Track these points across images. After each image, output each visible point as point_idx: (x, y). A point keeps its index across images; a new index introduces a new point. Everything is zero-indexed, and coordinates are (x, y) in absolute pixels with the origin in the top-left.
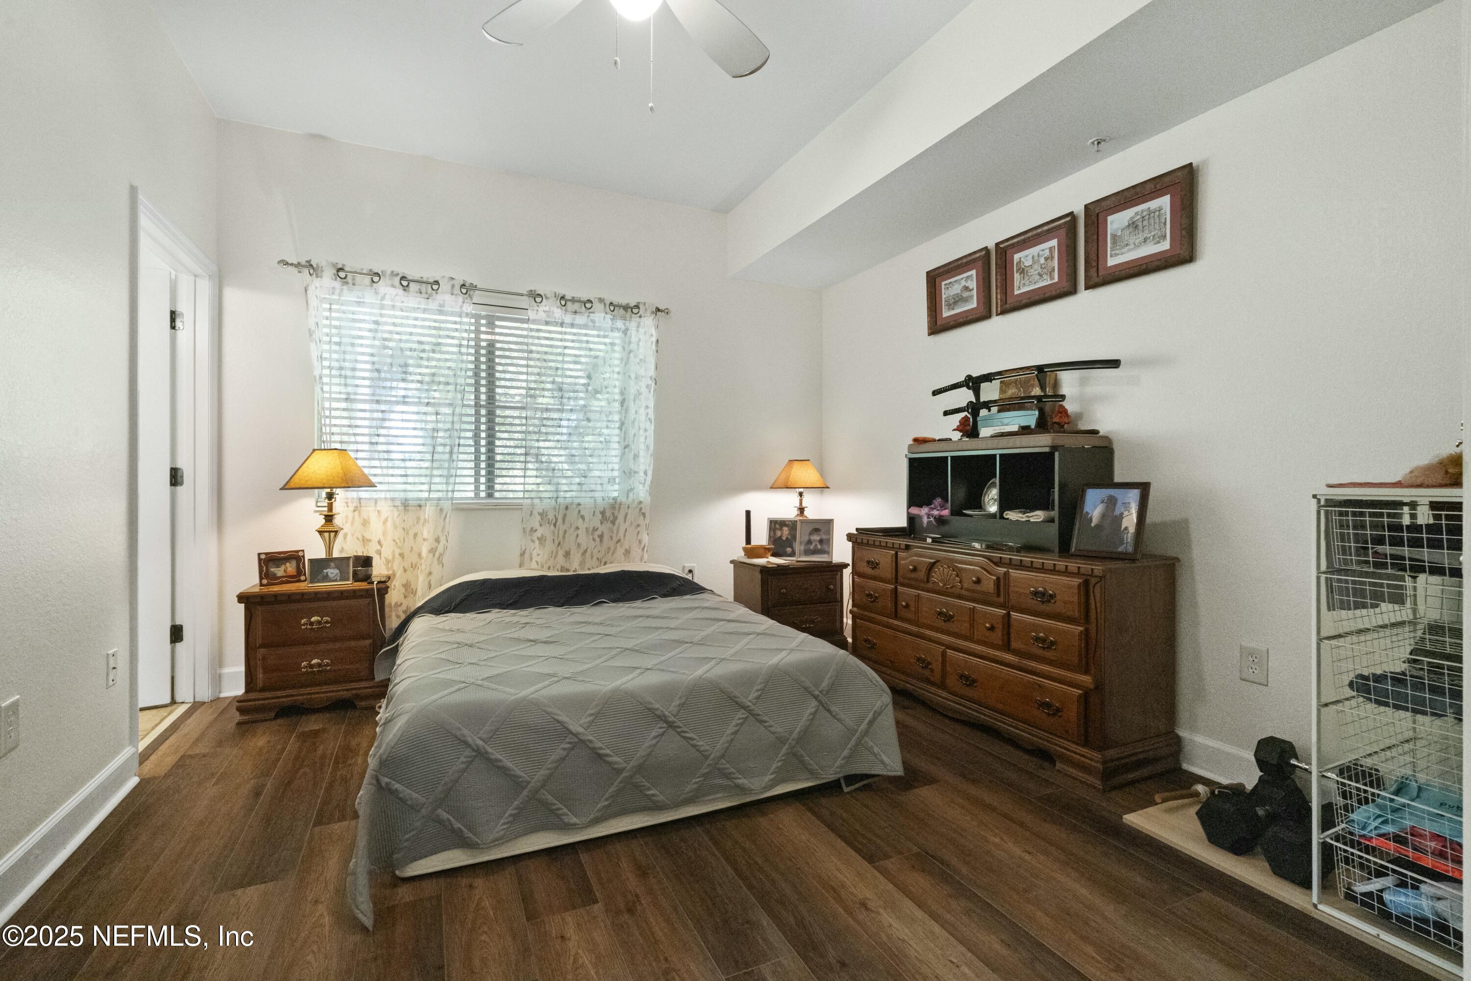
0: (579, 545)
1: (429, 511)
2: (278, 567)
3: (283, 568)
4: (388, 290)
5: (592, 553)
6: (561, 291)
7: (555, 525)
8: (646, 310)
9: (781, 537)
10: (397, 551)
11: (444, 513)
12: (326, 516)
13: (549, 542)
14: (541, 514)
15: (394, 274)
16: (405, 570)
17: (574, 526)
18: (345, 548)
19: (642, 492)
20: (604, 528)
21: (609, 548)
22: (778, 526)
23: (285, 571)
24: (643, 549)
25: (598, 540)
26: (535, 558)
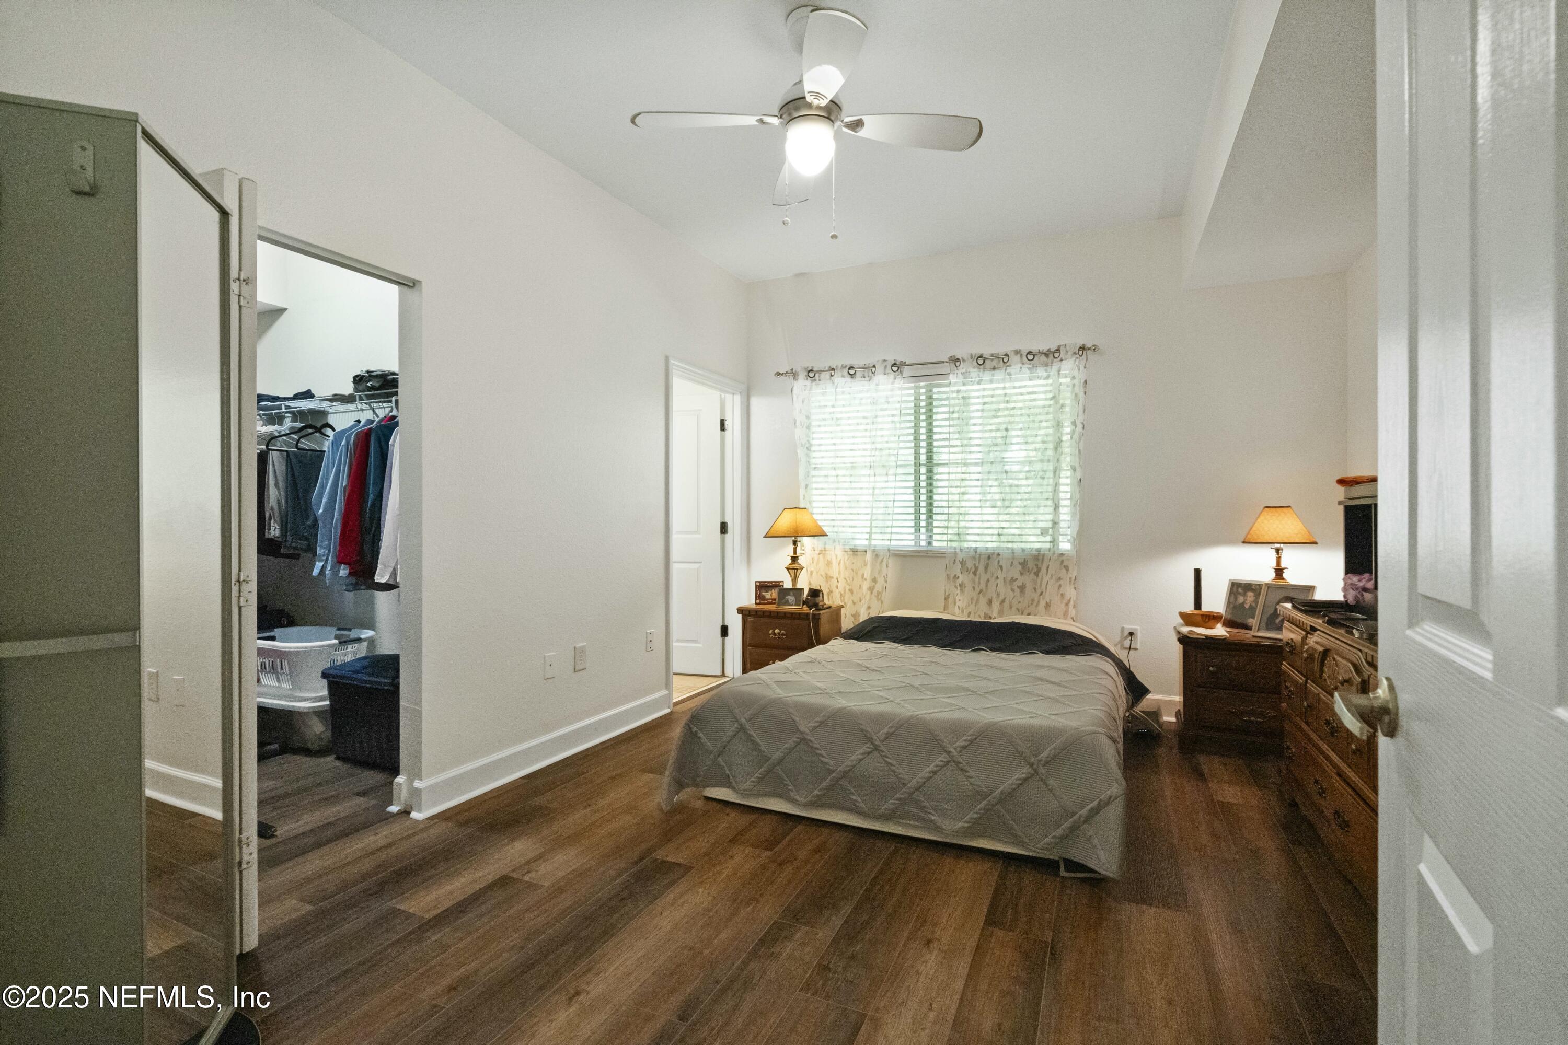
0: (998, 594)
1: (869, 556)
2: (767, 592)
3: (770, 593)
4: (841, 381)
5: (1011, 603)
6: (978, 351)
7: (975, 574)
8: (1067, 352)
9: (1243, 603)
10: (848, 588)
11: (880, 558)
12: (792, 557)
13: (968, 588)
14: (961, 563)
15: (843, 367)
16: (854, 603)
17: (995, 576)
18: (812, 582)
19: (1065, 545)
20: (1028, 579)
21: (1033, 600)
22: (1240, 590)
23: (771, 595)
24: (1067, 604)
25: (1017, 591)
26: (958, 603)
